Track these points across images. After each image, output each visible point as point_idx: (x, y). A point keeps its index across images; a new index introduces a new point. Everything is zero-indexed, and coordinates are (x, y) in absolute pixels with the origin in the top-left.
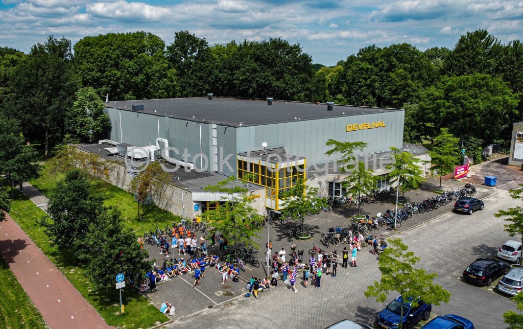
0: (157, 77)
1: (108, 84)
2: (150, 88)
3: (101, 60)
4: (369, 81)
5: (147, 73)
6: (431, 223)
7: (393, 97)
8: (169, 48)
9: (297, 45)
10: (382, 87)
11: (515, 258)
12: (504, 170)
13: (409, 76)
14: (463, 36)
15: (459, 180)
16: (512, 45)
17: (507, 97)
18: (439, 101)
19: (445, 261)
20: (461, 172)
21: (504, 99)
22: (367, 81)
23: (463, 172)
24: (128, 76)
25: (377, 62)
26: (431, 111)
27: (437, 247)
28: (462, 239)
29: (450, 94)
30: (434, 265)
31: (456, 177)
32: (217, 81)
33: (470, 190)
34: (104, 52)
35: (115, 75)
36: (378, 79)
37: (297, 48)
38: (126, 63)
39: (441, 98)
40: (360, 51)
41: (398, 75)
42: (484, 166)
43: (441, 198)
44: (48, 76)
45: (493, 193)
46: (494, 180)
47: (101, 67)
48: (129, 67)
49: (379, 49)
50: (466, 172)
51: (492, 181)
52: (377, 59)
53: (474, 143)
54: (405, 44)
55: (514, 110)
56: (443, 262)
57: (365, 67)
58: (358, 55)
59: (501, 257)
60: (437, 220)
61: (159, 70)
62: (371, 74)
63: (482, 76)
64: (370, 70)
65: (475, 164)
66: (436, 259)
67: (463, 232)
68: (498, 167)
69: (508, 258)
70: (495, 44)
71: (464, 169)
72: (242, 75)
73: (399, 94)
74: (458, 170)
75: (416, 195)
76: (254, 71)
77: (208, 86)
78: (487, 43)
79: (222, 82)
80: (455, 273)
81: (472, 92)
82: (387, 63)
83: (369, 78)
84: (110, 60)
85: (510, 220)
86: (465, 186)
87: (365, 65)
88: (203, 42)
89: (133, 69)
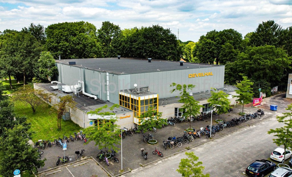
0: (90, 46)
1: (61, 50)
2: (86, 52)
3: (57, 37)
4: (211, 50)
5: (84, 44)
6: (233, 134)
7: (224, 58)
8: (99, 31)
9: (168, 29)
10: (218, 53)
11: (281, 160)
12: (283, 101)
13: (233, 47)
14: (261, 24)
15: (256, 106)
16: (289, 29)
17: (285, 59)
18: (245, 61)
19: (237, 161)
20: (257, 102)
21: (283, 60)
22: (210, 49)
23: (258, 102)
24: (73, 45)
25: (216, 39)
26: (241, 66)
27: (234, 150)
28: (251, 145)
29: (252, 57)
30: (229, 163)
31: (254, 105)
32: (124, 49)
33: (260, 113)
34: (60, 32)
35: (65, 45)
36: (216, 48)
37: (168, 31)
38: (72, 38)
39: (246, 59)
40: (207, 33)
41: (227, 46)
42: (272, 98)
43: (242, 118)
44: (24, 45)
45: (275, 115)
46: (276, 107)
47: (58, 40)
48: (74, 40)
49: (217, 32)
50: (260, 102)
51: (275, 108)
52: (216, 37)
53: (266, 85)
54: (231, 29)
55: (289, 66)
56: (235, 161)
57: (209, 42)
58: (206, 35)
59: (273, 158)
60: (238, 132)
61: (91, 42)
62: (212, 46)
63: (270, 46)
64: (211, 43)
65: (267, 97)
66: (232, 159)
67: (252, 140)
68: (280, 99)
69: (277, 159)
70: (279, 29)
71: (258, 100)
72: (137, 45)
73: (227, 57)
74: (255, 101)
75: (229, 116)
76: (143, 43)
77: (120, 51)
78: (274, 28)
79: (127, 49)
80: (242, 169)
81: (264, 56)
82: (221, 39)
83: (211, 48)
84: (63, 37)
85: (277, 135)
86: (258, 111)
87: (209, 41)
88: (117, 28)
89: (76, 42)
